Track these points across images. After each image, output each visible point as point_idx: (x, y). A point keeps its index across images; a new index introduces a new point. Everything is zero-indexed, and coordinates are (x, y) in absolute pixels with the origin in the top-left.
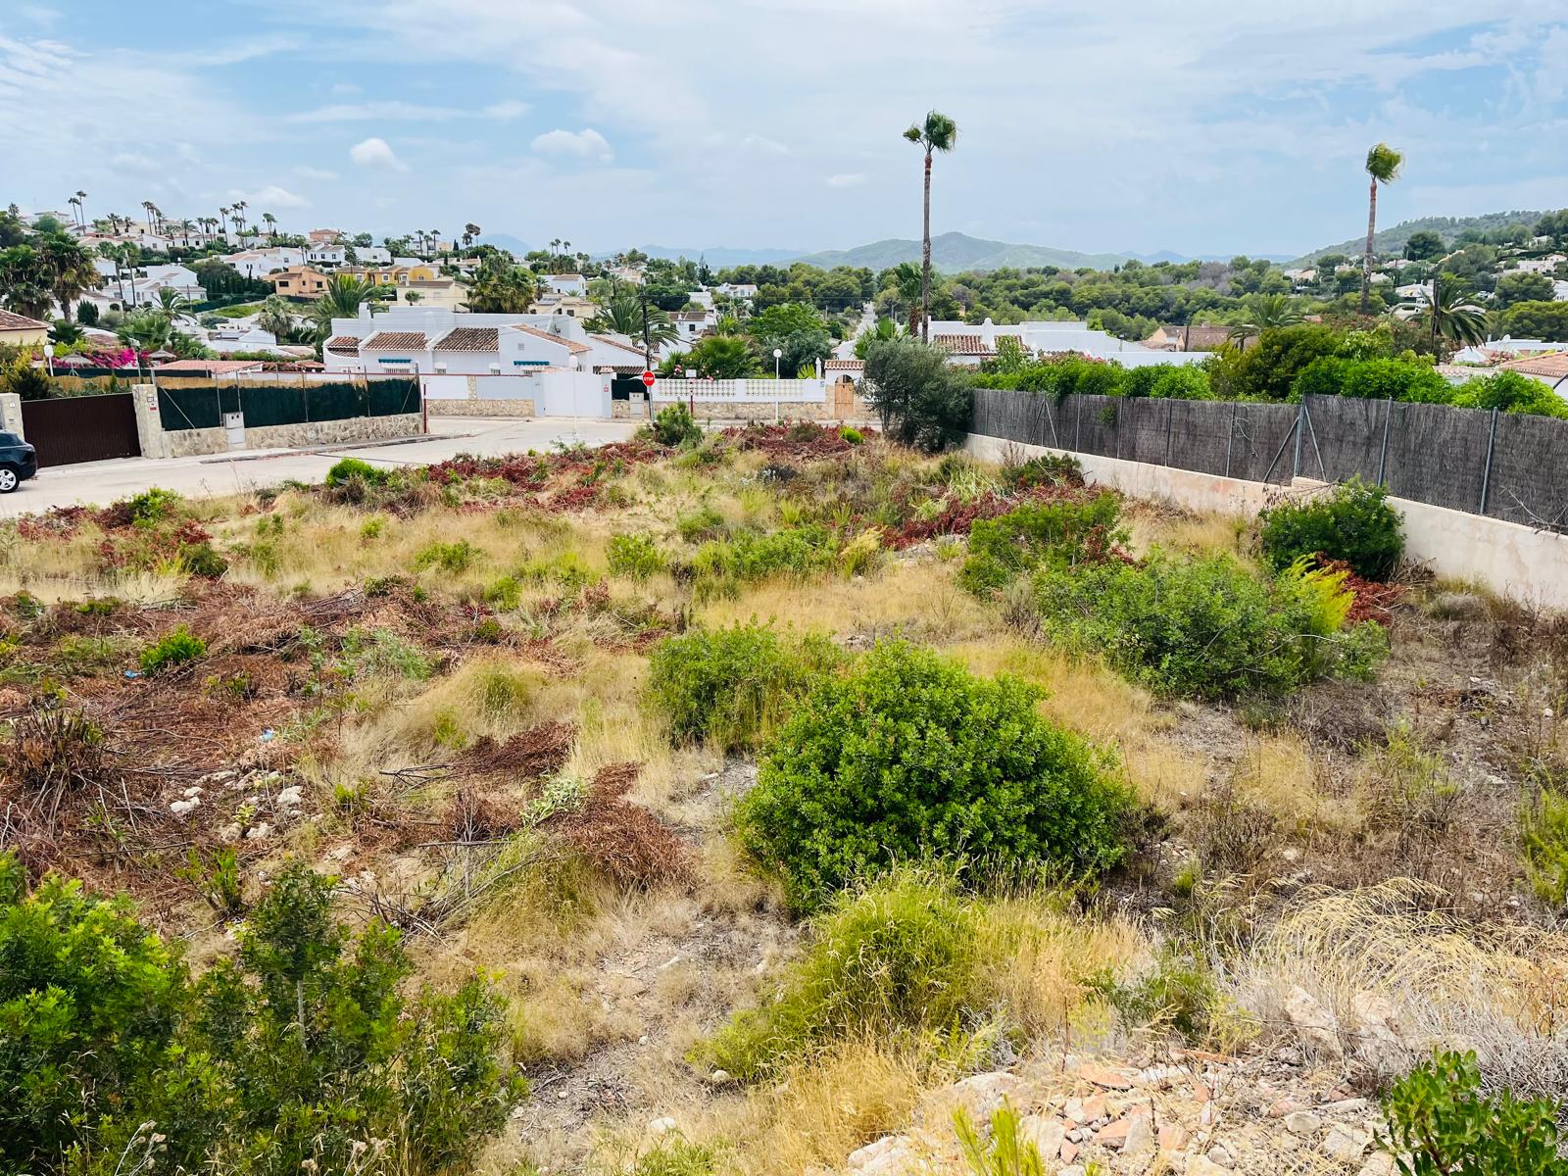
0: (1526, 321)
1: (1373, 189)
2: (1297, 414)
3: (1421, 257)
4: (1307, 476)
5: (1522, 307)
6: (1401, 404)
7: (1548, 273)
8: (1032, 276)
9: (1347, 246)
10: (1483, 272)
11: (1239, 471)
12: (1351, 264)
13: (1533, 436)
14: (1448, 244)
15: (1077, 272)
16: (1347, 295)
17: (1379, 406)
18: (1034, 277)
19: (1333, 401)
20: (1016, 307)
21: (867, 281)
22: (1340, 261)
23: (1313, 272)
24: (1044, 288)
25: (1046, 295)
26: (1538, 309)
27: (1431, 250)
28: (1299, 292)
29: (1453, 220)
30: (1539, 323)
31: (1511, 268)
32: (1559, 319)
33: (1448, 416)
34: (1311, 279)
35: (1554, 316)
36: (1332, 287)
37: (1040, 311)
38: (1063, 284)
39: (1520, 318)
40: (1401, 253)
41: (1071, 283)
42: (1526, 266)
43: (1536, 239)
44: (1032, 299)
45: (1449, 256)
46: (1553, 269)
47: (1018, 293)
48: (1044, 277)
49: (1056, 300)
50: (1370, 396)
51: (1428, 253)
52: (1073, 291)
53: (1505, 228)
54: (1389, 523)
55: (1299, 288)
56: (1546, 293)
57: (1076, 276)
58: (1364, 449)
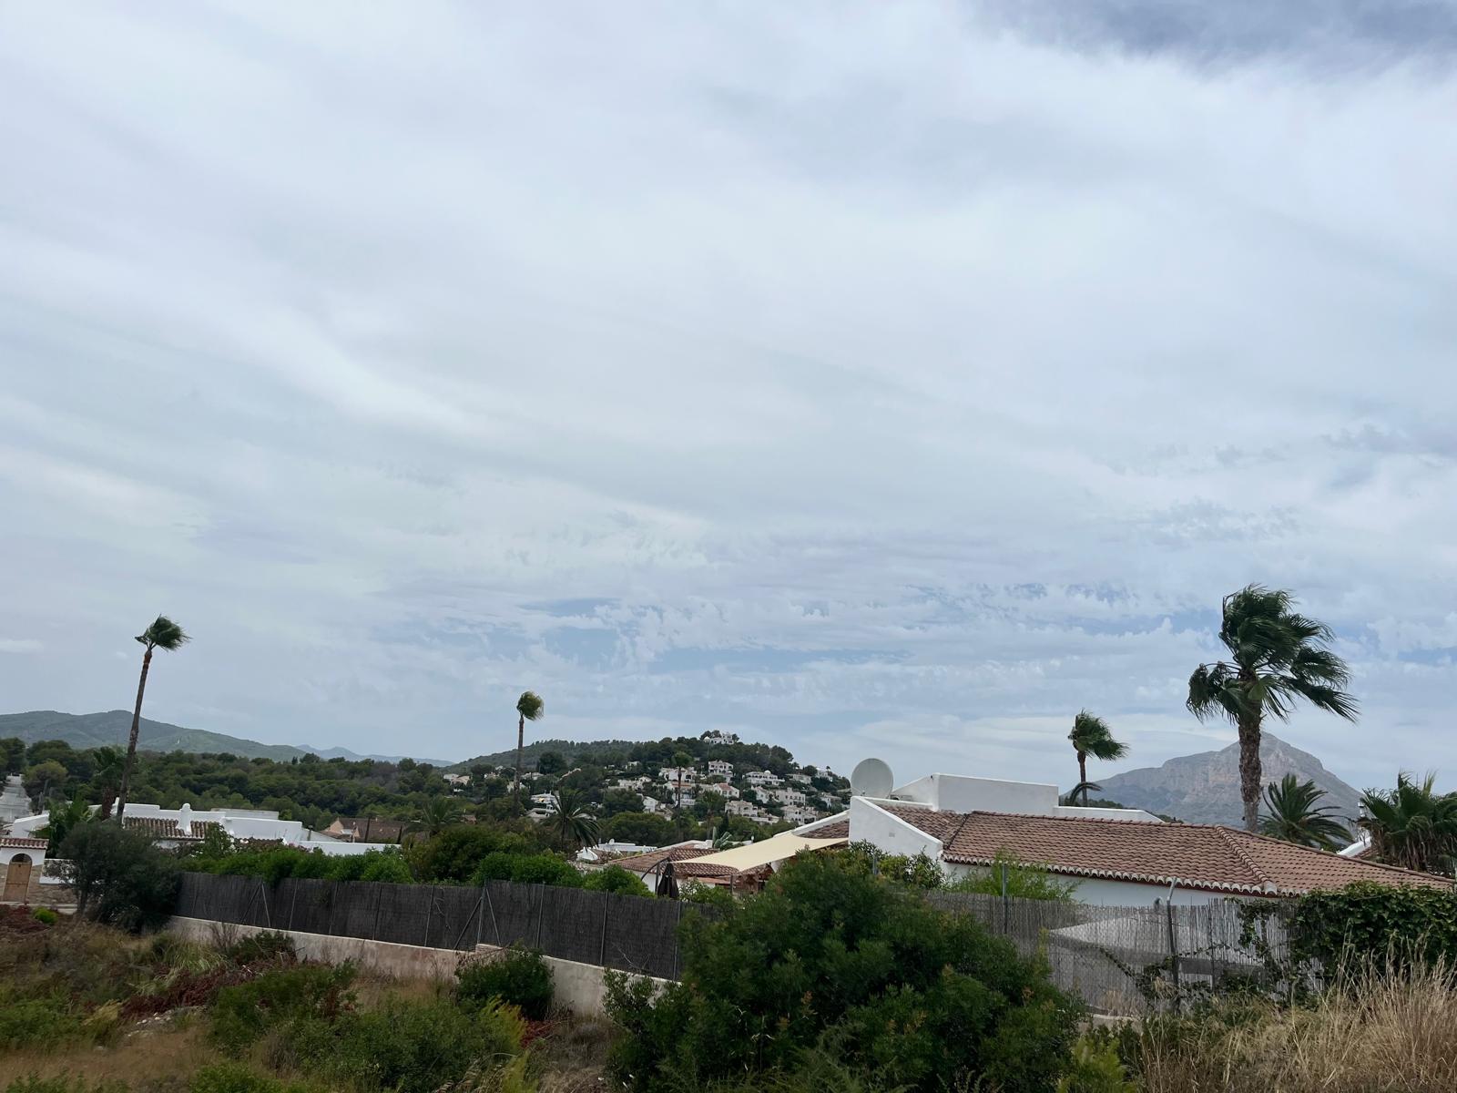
0: (623, 828)
1: (522, 723)
2: (481, 895)
3: (550, 772)
4: (487, 943)
5: (621, 817)
6: (551, 888)
7: (639, 790)
8: (206, 762)
9: (495, 757)
10: (594, 787)
11: (436, 942)
12: (496, 772)
13: (629, 909)
14: (569, 763)
15: (253, 761)
16: (495, 800)
17: (536, 889)
18: (209, 763)
19: (507, 885)
20: (187, 791)
21: (16, 752)
22: (489, 769)
23: (468, 778)
24: (218, 774)
25: (221, 781)
26: (632, 818)
27: (556, 767)
28: (456, 793)
29: (572, 743)
30: (633, 829)
31: (613, 785)
32: (647, 828)
33: (580, 896)
34: (465, 783)
35: (642, 825)
36: (482, 792)
37: (212, 796)
38: (240, 772)
39: (619, 825)
40: (534, 767)
41: (248, 771)
42: (624, 784)
43: (631, 763)
44: (205, 784)
45: (570, 772)
46: (642, 788)
47: (191, 777)
48: (220, 763)
49: (231, 786)
50: (530, 881)
51: (554, 769)
52: (249, 779)
53: (609, 753)
54: (544, 974)
55: (456, 790)
56: (639, 807)
57: (253, 765)
58: (527, 920)
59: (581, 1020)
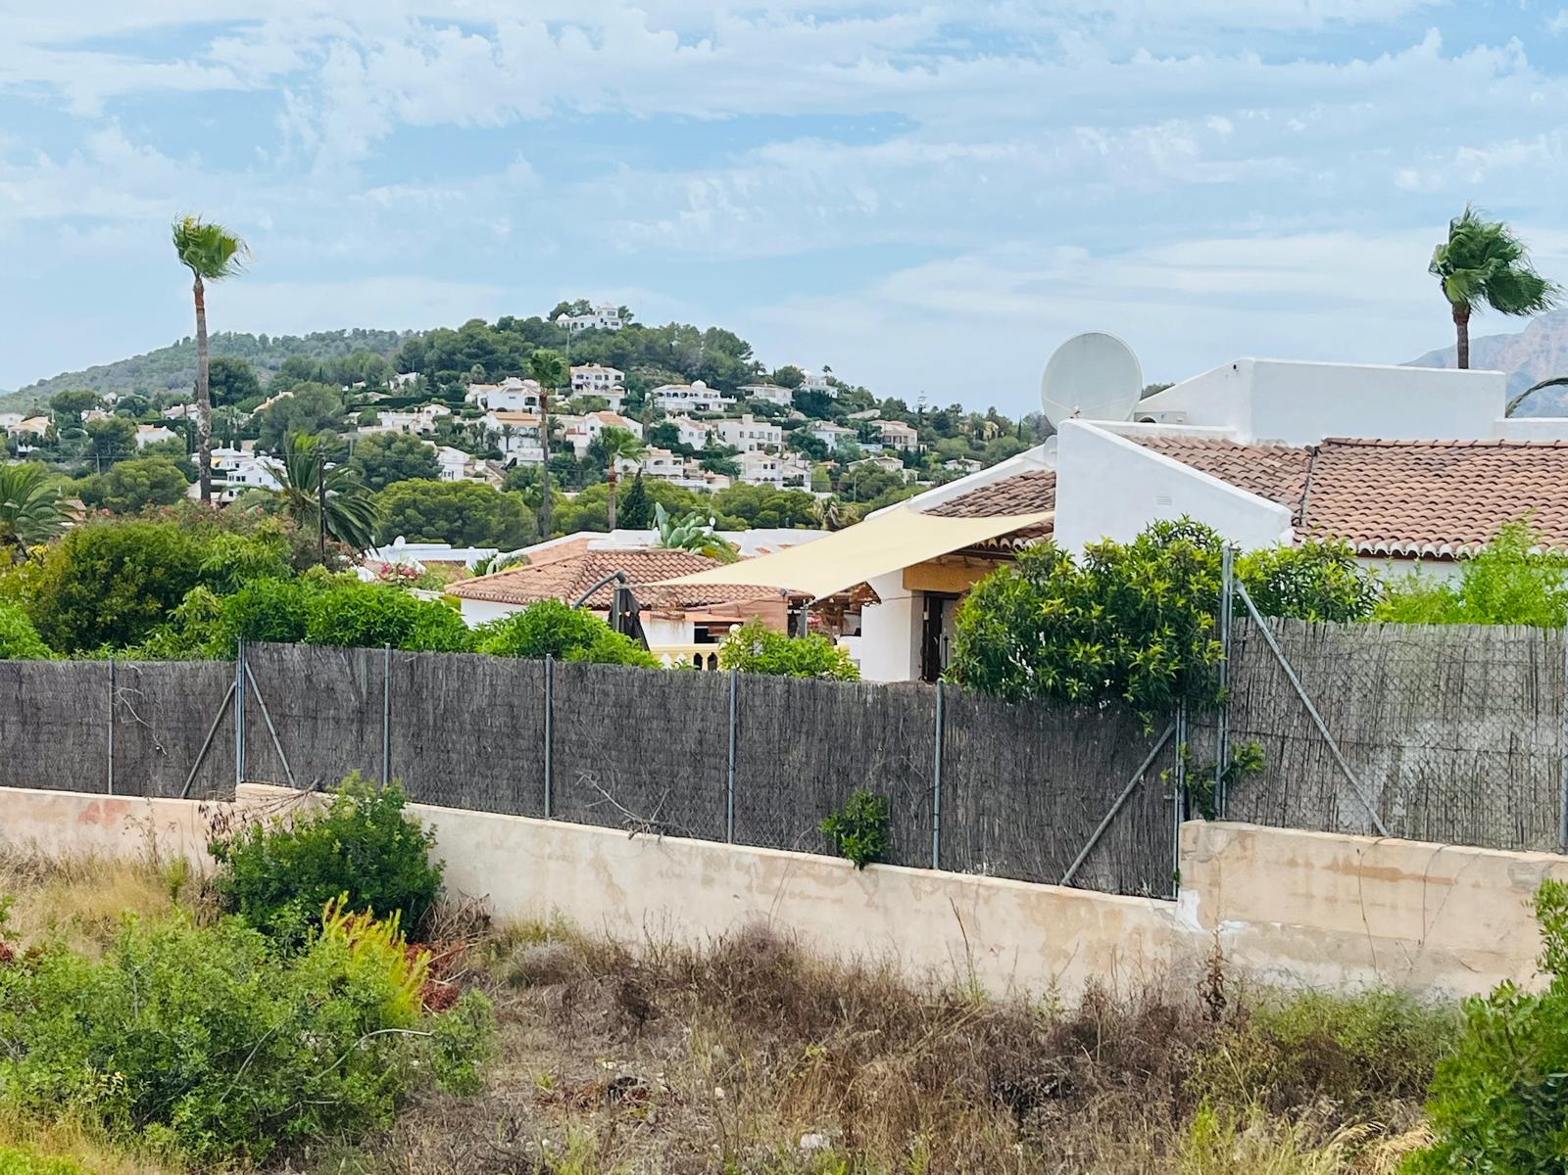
0: (409, 512)
1: (199, 292)
2: (231, 677)
3: (224, 401)
4: (261, 781)
5: (402, 489)
6: (406, 655)
7: (425, 434)
9: (94, 374)
10: (327, 430)
11: (131, 781)
12: (106, 407)
14: (264, 379)
16: (118, 465)
17: (369, 659)
19: (294, 654)
22: (88, 402)
23: (45, 420)
26: (425, 492)
27: (239, 390)
28: (23, 455)
29: (263, 339)
30: (430, 514)
31: (369, 424)
32: (460, 510)
33: (480, 670)
34: (42, 432)
35: (448, 505)
36: (81, 449)
39: (399, 508)
40: (189, 392)
42: (391, 422)
43: (402, 378)
45: (270, 401)
46: (432, 427)
50: (353, 643)
51: (234, 395)
53: (349, 357)
54: (413, 845)
55: (22, 449)
56: (428, 468)
58: (354, 727)
59: (513, 938)
